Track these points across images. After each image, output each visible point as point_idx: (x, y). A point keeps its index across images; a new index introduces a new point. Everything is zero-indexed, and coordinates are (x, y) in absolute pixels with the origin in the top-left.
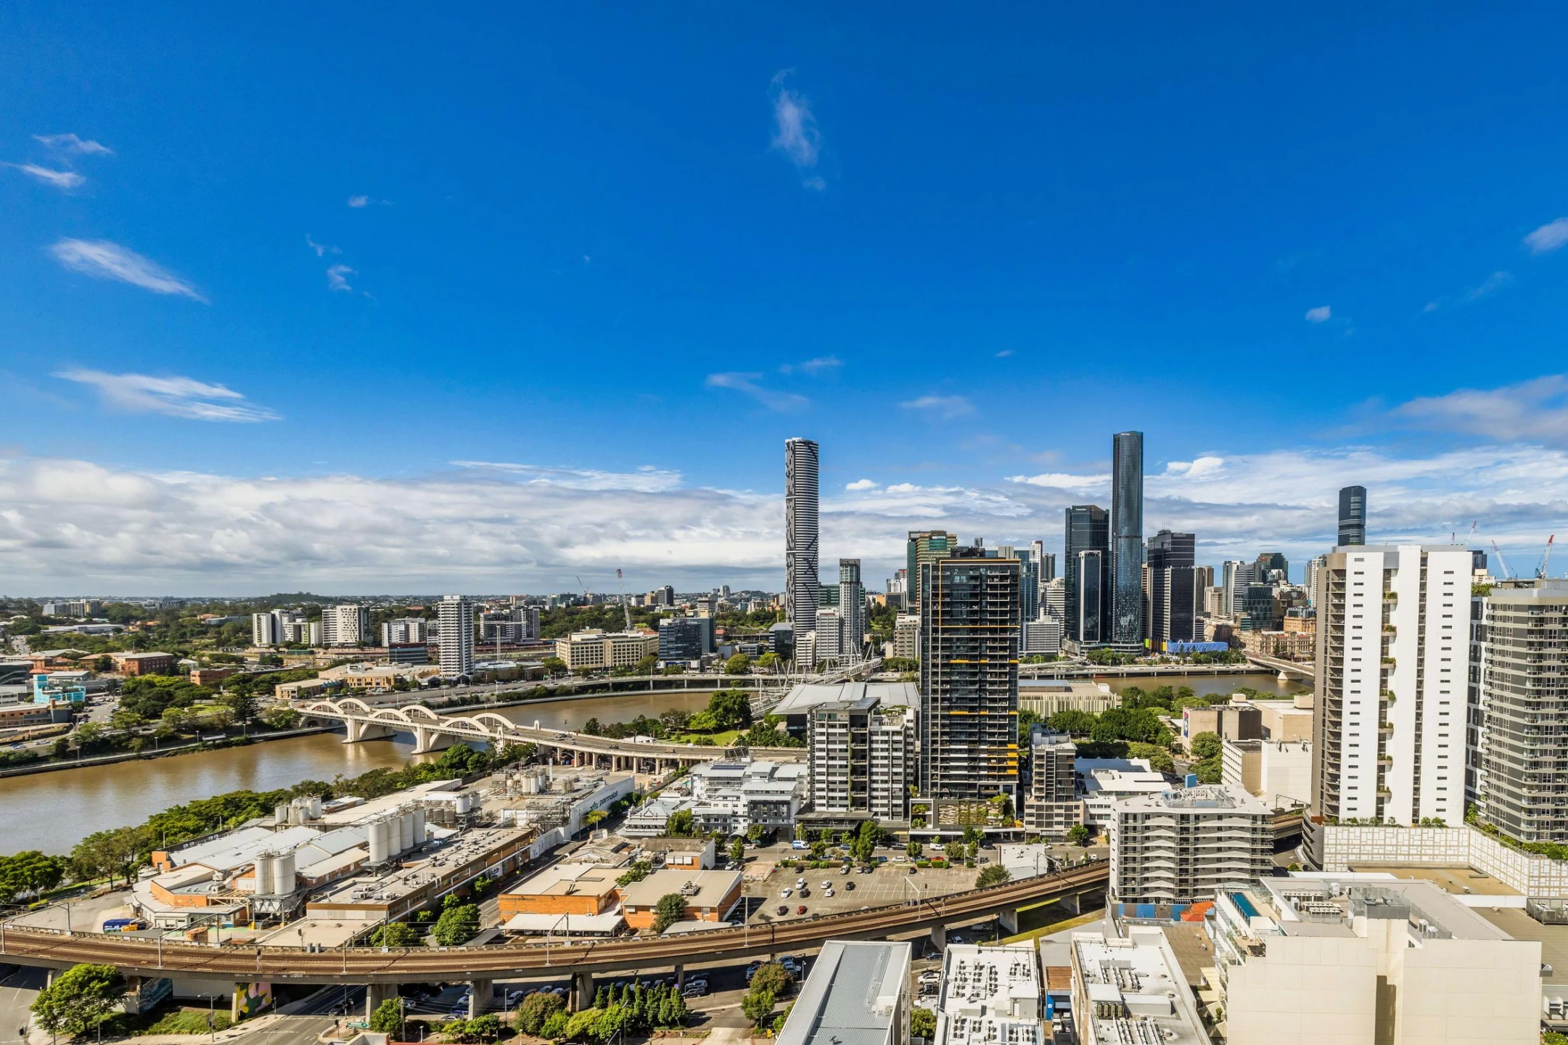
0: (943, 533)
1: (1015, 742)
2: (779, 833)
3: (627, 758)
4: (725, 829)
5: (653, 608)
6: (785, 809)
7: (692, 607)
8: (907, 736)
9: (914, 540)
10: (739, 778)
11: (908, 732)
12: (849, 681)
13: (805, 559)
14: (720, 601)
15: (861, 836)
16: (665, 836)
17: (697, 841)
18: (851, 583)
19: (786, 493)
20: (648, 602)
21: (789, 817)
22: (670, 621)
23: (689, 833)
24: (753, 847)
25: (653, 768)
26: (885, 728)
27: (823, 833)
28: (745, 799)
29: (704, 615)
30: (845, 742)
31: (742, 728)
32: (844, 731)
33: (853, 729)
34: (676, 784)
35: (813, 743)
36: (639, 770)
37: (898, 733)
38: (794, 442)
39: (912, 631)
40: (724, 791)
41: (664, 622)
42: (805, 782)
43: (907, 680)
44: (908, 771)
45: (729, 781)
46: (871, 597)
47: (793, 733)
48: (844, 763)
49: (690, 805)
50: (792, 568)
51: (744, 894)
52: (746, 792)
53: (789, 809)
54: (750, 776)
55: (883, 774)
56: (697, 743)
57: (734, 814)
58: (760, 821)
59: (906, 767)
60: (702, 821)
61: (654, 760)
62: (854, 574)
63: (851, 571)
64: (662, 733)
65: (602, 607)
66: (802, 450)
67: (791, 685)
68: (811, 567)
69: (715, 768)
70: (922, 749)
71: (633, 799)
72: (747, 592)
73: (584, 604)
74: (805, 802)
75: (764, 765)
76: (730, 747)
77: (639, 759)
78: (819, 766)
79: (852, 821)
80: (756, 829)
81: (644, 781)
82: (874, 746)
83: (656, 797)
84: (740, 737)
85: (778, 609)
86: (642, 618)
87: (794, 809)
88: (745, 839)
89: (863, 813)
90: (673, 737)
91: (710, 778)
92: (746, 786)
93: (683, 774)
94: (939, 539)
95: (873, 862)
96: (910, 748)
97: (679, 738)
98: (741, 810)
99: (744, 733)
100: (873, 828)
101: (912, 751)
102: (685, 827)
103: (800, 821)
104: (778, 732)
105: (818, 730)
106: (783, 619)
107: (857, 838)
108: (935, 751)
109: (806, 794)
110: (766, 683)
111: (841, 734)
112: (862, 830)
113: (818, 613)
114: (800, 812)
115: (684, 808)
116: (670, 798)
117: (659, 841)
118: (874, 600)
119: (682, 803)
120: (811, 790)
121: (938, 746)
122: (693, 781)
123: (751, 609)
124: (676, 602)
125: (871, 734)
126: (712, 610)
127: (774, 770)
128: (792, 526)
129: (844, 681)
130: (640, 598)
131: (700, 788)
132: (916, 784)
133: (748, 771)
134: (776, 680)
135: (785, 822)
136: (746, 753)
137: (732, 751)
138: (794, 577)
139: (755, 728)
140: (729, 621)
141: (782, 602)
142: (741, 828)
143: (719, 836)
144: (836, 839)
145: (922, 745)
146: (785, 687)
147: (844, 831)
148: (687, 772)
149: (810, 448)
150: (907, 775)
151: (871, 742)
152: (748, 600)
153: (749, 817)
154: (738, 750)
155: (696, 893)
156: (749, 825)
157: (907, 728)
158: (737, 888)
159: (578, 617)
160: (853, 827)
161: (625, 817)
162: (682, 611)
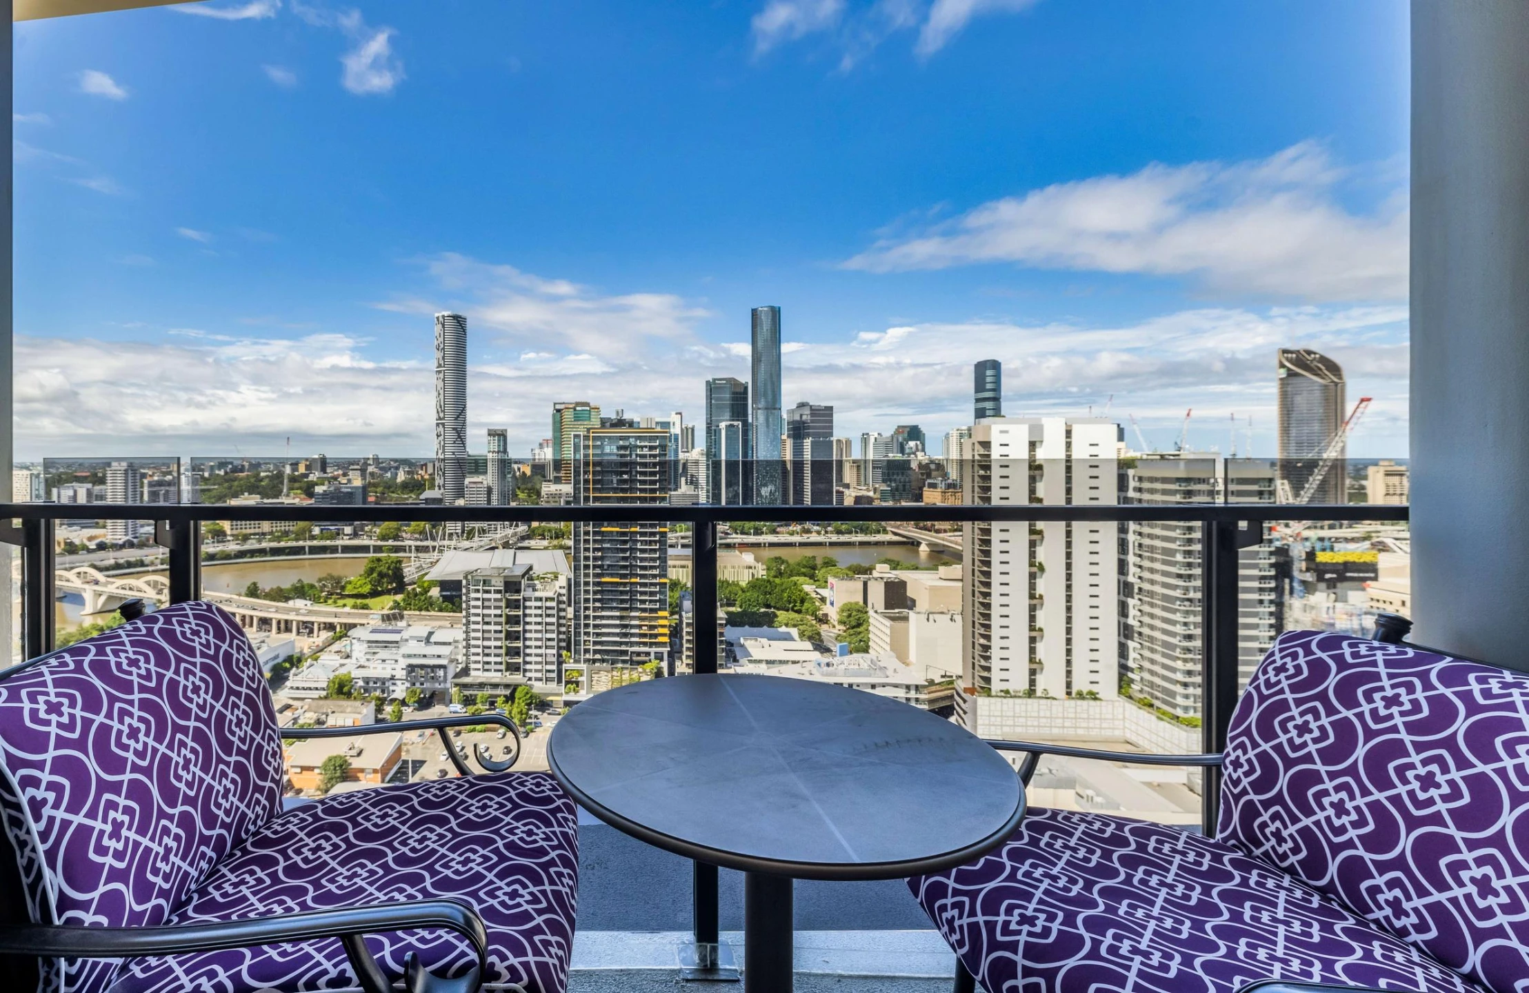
0: (587, 404)
1: (665, 610)
2: (436, 698)
3: (286, 622)
4: (383, 692)
5: (306, 476)
6: (441, 673)
7: (345, 475)
8: (559, 602)
9: (558, 411)
10: (397, 642)
11: (561, 598)
12: (497, 548)
13: (454, 429)
14: (370, 469)
15: (517, 700)
16: (326, 698)
17: (358, 703)
18: (498, 452)
19: (436, 365)
20: (302, 469)
21: (445, 680)
22: (325, 488)
23: (349, 695)
24: (411, 708)
25: (311, 631)
26: (538, 594)
27: (479, 697)
28: (403, 663)
29: (358, 482)
30: (500, 607)
31: (396, 593)
32: (499, 596)
33: (507, 595)
34: (336, 646)
35: (468, 608)
36: (298, 633)
37: (552, 599)
38: (443, 317)
39: (557, 499)
40: (383, 654)
41: (319, 489)
42: (460, 646)
43: (555, 547)
44: (561, 636)
45: (386, 644)
46: (515, 466)
47: (445, 598)
48: (499, 628)
49: (350, 669)
50: (442, 437)
51: (404, 756)
52: (404, 656)
53: (445, 673)
54: (407, 640)
55: (537, 639)
56: (355, 607)
57: (393, 678)
58: (418, 685)
59: (559, 633)
60: (361, 683)
61: (313, 623)
62: (502, 444)
63: (499, 441)
64: (319, 597)
65: (258, 474)
66: (450, 324)
67: (441, 551)
68: (459, 437)
69: (373, 631)
70: (575, 615)
71: (294, 661)
72: (395, 460)
73: (242, 470)
74: (460, 666)
75: (420, 629)
76: (386, 612)
77: (298, 622)
78: (474, 631)
79: (507, 686)
80: (414, 692)
81: (304, 644)
82: (528, 611)
83: (316, 660)
84: (395, 602)
85: (427, 477)
86: (297, 485)
87: (451, 674)
88: (403, 703)
89: (517, 678)
90: (330, 601)
91: (369, 642)
92: (405, 650)
93: (340, 638)
94: (582, 411)
95: (529, 727)
96: (562, 614)
97: (335, 602)
98: (400, 674)
99: (399, 597)
100: (527, 693)
101: (564, 618)
102: (345, 689)
103: (456, 685)
104: (431, 597)
105: (473, 595)
106: (432, 487)
107: (513, 702)
108: (587, 617)
109: (461, 658)
110: (418, 549)
111: (496, 600)
112: (517, 695)
113: (467, 481)
114: (456, 676)
115: (343, 671)
116: (330, 659)
117: (322, 702)
118: (519, 469)
119: (342, 665)
120: (466, 655)
121: (591, 613)
122: (351, 644)
123: (401, 477)
124: (329, 470)
125: (525, 599)
126: (364, 478)
127: (431, 634)
128: (442, 397)
129: (493, 548)
130: (295, 465)
131: (359, 650)
132: (569, 650)
133: (405, 635)
134: (428, 547)
135: (442, 686)
136: (402, 617)
137: (388, 616)
138: (444, 447)
139: (409, 593)
140: (380, 489)
141: (430, 470)
142: (400, 691)
143: (378, 699)
144: (492, 703)
145: (575, 611)
146: (436, 553)
147: (499, 696)
148: (346, 635)
149: (458, 322)
150: (560, 640)
151: (525, 608)
152: (397, 468)
153: (406, 680)
154: (394, 615)
155: (359, 754)
156: (407, 688)
157: (560, 595)
158: (399, 750)
159: (236, 483)
160: (508, 692)
161: (287, 678)
162: (335, 478)
